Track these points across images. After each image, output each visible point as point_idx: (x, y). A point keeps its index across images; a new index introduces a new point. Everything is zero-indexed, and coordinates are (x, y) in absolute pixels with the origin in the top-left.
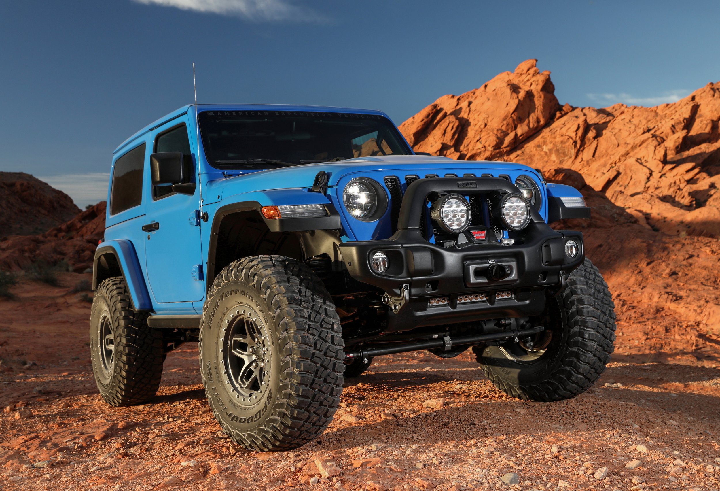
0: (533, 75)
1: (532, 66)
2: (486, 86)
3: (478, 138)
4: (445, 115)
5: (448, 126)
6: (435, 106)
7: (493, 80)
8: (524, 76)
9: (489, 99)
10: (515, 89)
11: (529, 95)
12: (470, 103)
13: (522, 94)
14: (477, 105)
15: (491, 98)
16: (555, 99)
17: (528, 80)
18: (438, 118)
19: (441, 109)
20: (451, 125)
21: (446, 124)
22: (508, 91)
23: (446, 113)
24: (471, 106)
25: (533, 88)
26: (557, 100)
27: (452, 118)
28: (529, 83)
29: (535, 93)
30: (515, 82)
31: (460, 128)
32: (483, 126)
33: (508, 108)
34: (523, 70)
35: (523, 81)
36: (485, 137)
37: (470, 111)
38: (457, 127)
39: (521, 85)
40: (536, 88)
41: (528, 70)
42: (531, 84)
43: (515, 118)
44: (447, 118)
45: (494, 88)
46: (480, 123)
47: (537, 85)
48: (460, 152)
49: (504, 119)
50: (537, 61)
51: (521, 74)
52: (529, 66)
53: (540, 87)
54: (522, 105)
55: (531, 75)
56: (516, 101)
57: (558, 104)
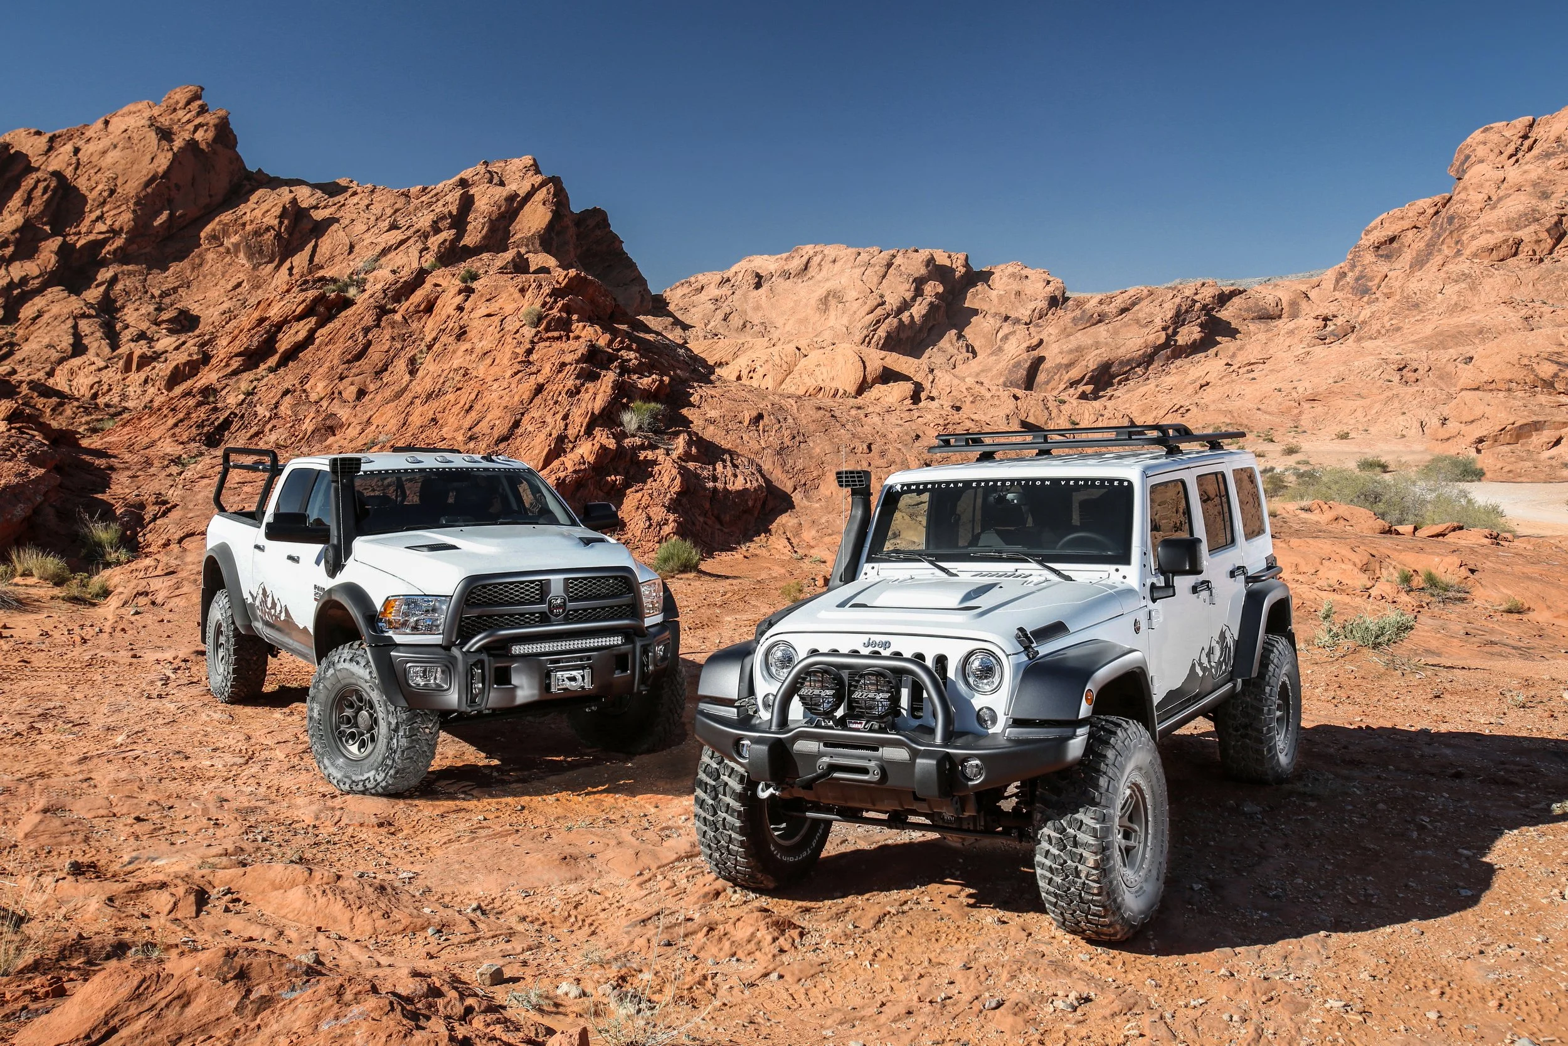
0: (198, 114)
1: (195, 98)
2: (107, 123)
3: (98, 213)
4: (28, 167)
5: (35, 188)
7: (120, 112)
8: (181, 113)
9: (115, 147)
10: (165, 135)
11: (192, 146)
12: (77, 151)
13: (178, 143)
14: (92, 154)
15: (120, 145)
16: (239, 159)
17: (189, 121)
18: (16, 170)
19: (19, 155)
20: (42, 185)
22: (152, 136)
23: (30, 163)
24: (79, 155)
25: (199, 136)
26: (242, 162)
27: (43, 174)
28: (191, 127)
29: (204, 146)
30: (165, 121)
31: (61, 191)
32: (105, 194)
33: (153, 166)
34: (177, 103)
35: (179, 120)
36: (112, 213)
37: (78, 164)
38: (55, 190)
39: (175, 129)
40: (205, 137)
41: (188, 103)
42: (196, 129)
43: (167, 183)
45: (124, 127)
46: (100, 187)
47: (206, 131)
48: (65, 237)
49: (148, 184)
50: (202, 89)
51: (175, 110)
52: (188, 95)
53: (211, 135)
54: (179, 163)
55: (193, 113)
56: (170, 155)
57: (245, 168)
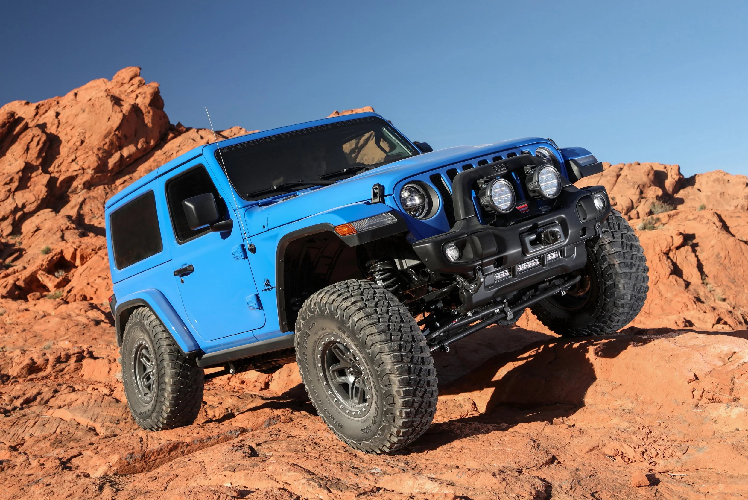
0: (139, 86)
1: (136, 76)
2: (76, 94)
3: (73, 157)
4: (26, 127)
5: (32, 140)
6: (12, 114)
7: (84, 87)
8: (126, 86)
9: (84, 111)
10: (117, 101)
11: (135, 108)
12: (58, 114)
13: (126, 107)
14: (68, 117)
15: (87, 110)
16: (165, 116)
17: (133, 91)
18: (18, 129)
19: (21, 119)
20: (36, 140)
21: (29, 138)
22: (109, 103)
23: (27, 124)
24: (59, 117)
25: (139, 101)
26: (167, 118)
27: (37, 131)
28: (134, 95)
29: (143, 108)
30: (116, 92)
31: (48, 143)
32: (78, 144)
33: (110, 123)
34: (124, 79)
35: (125, 91)
36: (82, 157)
37: (59, 123)
38: (45, 143)
39: (123, 97)
40: (143, 102)
41: (131, 79)
42: (137, 97)
43: (119, 135)
44: (29, 130)
45: (88, 98)
46: (74, 139)
47: (144, 98)
48: (50, 174)
49: (106, 137)
50: (140, 69)
51: (122, 84)
52: (132, 74)
53: (148, 101)
54: (127, 121)
55: (136, 86)
56: (121, 116)
57: (169, 122)
